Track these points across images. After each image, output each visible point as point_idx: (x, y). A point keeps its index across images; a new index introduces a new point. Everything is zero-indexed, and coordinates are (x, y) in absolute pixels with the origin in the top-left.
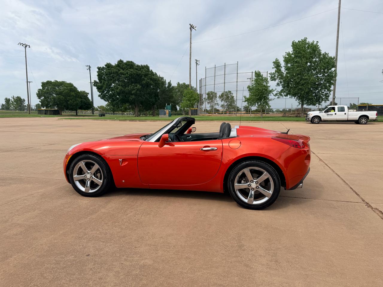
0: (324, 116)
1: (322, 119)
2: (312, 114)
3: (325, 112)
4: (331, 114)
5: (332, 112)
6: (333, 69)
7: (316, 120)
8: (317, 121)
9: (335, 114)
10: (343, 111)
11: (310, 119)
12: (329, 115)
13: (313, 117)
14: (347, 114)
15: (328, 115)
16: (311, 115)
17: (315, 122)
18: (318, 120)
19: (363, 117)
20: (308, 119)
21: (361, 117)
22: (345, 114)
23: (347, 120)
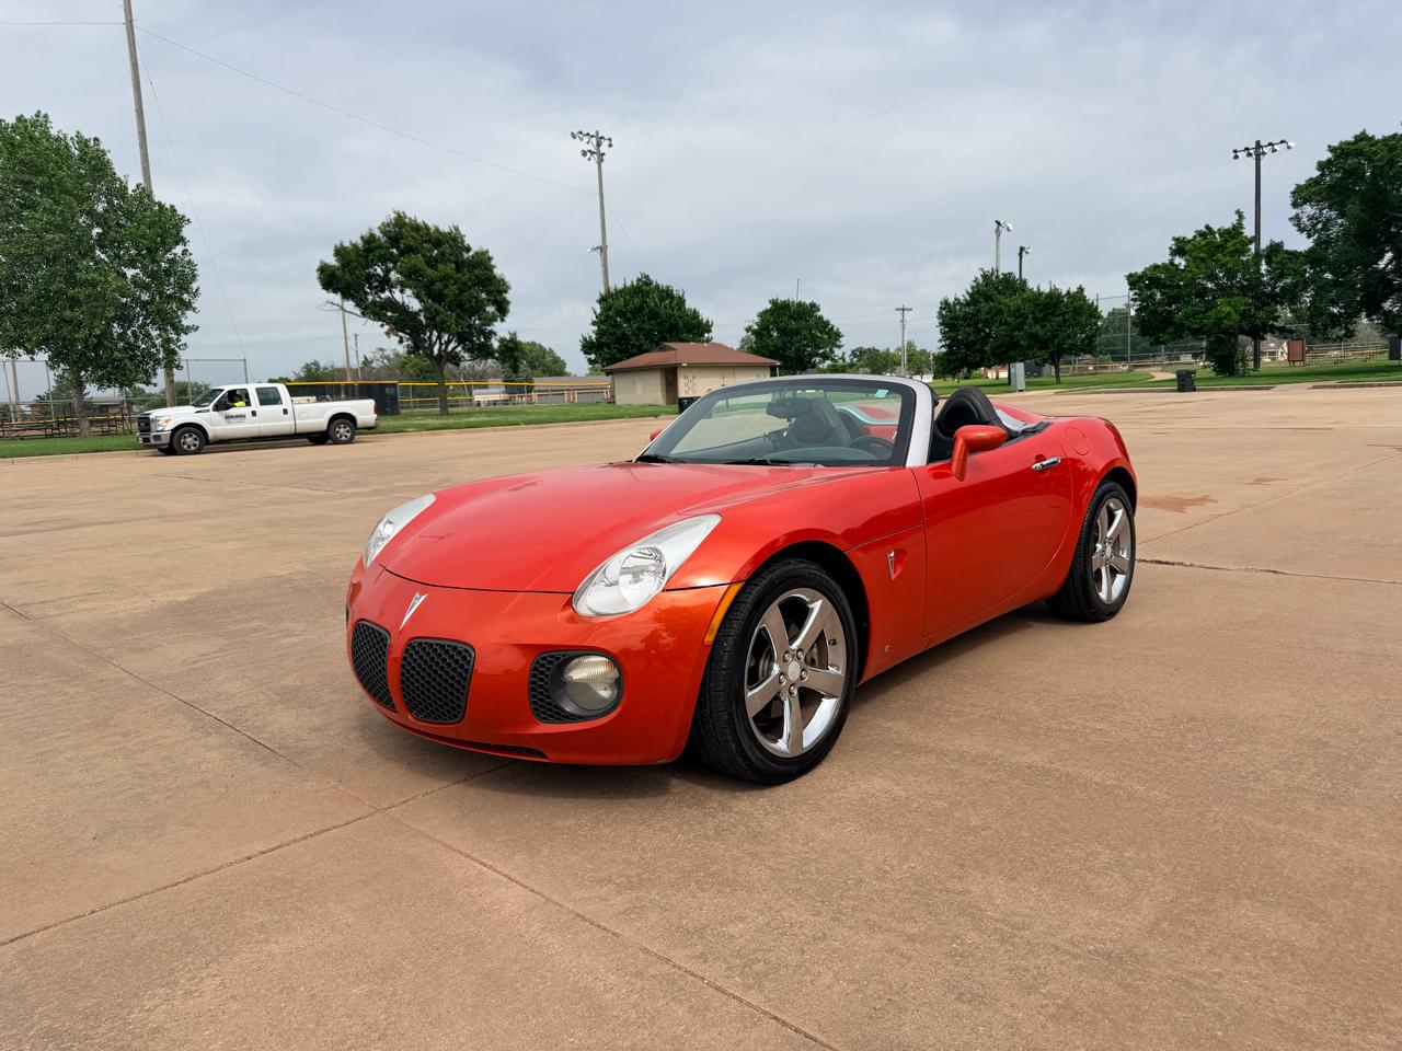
0: (214, 422)
1: (211, 435)
2: (169, 418)
3: (217, 408)
4: (238, 416)
5: (239, 408)
6: (178, 250)
7: (189, 440)
8: (195, 445)
9: (254, 413)
10: (277, 403)
11: (165, 440)
12: (232, 417)
13: (174, 431)
14: (290, 411)
15: (227, 417)
16: (167, 421)
17: (185, 447)
18: (196, 439)
19: (342, 420)
20: (157, 438)
21: (337, 418)
22: (285, 412)
23: (293, 431)
